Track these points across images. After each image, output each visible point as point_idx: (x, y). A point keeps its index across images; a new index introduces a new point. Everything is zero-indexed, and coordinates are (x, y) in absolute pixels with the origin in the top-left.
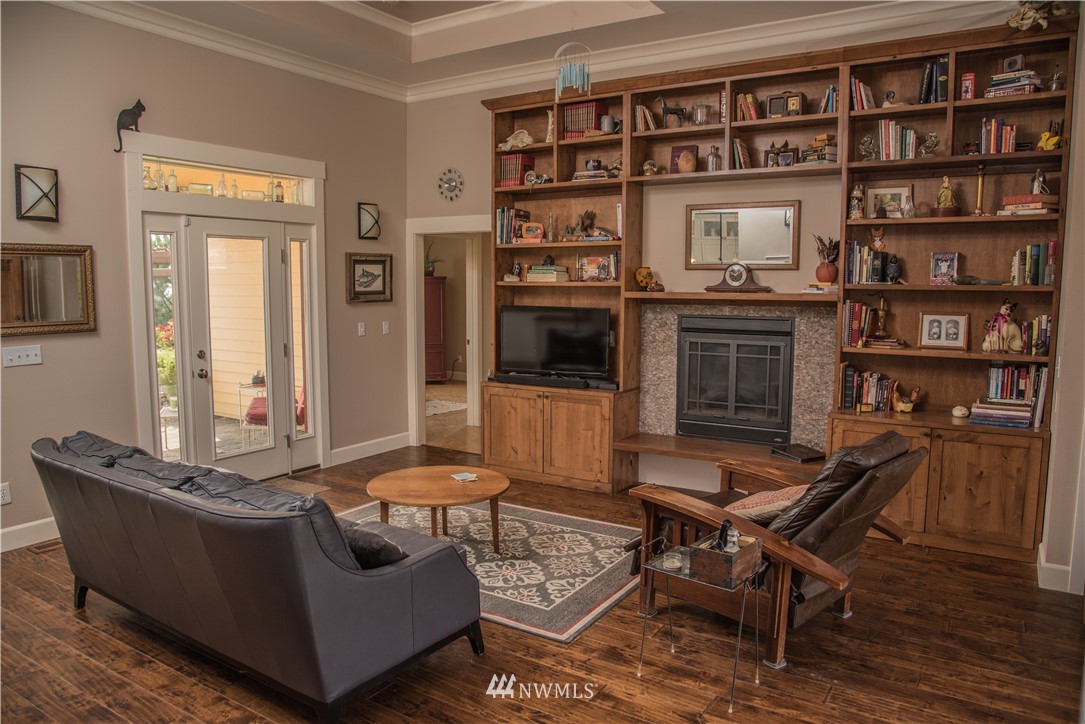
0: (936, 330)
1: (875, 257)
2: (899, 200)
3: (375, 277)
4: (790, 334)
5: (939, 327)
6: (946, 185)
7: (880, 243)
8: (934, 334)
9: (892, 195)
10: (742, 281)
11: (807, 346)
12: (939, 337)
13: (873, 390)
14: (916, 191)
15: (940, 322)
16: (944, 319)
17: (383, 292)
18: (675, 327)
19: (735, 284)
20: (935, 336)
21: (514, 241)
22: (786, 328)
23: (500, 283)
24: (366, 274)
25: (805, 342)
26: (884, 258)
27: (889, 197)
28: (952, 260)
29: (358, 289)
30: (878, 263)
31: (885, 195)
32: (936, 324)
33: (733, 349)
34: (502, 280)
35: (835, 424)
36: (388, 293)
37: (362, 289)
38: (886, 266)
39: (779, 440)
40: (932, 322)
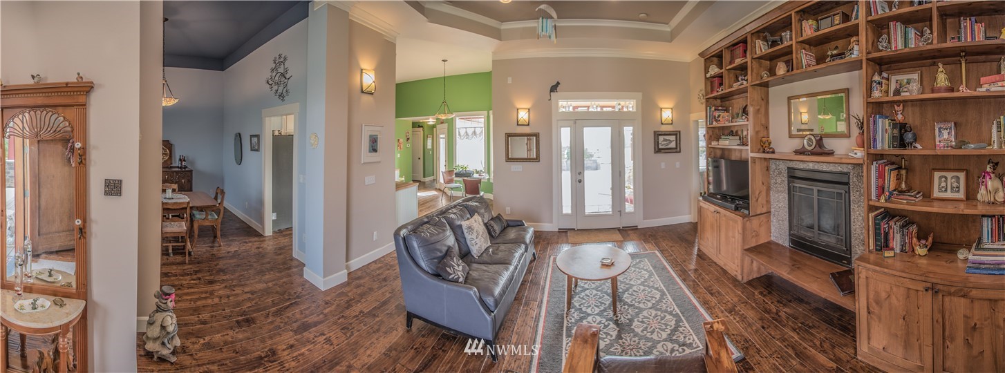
0: (943, 184)
1: (894, 126)
2: (910, 84)
3: (671, 141)
4: (847, 184)
5: (946, 182)
6: (941, 69)
7: (901, 116)
8: (943, 187)
9: (908, 79)
10: (813, 146)
11: (858, 193)
12: (946, 190)
13: (898, 237)
14: (924, 76)
15: (946, 178)
16: (949, 175)
17: (676, 148)
18: (786, 175)
19: (809, 148)
20: (943, 189)
21: (714, 123)
22: (845, 180)
23: (710, 146)
24: (665, 140)
25: (857, 191)
26: (903, 127)
27: (906, 81)
28: (951, 128)
29: (660, 147)
30: (896, 132)
31: (902, 80)
32: (943, 179)
33: (815, 193)
34: (711, 144)
35: (860, 270)
36: (678, 149)
37: (663, 147)
38: (902, 134)
39: (846, 262)
40: (940, 178)
